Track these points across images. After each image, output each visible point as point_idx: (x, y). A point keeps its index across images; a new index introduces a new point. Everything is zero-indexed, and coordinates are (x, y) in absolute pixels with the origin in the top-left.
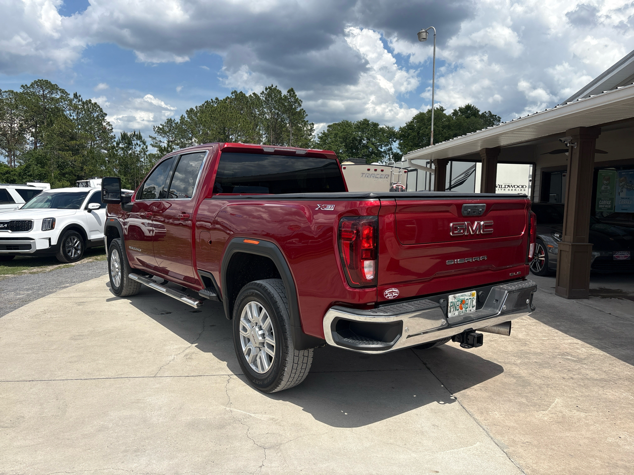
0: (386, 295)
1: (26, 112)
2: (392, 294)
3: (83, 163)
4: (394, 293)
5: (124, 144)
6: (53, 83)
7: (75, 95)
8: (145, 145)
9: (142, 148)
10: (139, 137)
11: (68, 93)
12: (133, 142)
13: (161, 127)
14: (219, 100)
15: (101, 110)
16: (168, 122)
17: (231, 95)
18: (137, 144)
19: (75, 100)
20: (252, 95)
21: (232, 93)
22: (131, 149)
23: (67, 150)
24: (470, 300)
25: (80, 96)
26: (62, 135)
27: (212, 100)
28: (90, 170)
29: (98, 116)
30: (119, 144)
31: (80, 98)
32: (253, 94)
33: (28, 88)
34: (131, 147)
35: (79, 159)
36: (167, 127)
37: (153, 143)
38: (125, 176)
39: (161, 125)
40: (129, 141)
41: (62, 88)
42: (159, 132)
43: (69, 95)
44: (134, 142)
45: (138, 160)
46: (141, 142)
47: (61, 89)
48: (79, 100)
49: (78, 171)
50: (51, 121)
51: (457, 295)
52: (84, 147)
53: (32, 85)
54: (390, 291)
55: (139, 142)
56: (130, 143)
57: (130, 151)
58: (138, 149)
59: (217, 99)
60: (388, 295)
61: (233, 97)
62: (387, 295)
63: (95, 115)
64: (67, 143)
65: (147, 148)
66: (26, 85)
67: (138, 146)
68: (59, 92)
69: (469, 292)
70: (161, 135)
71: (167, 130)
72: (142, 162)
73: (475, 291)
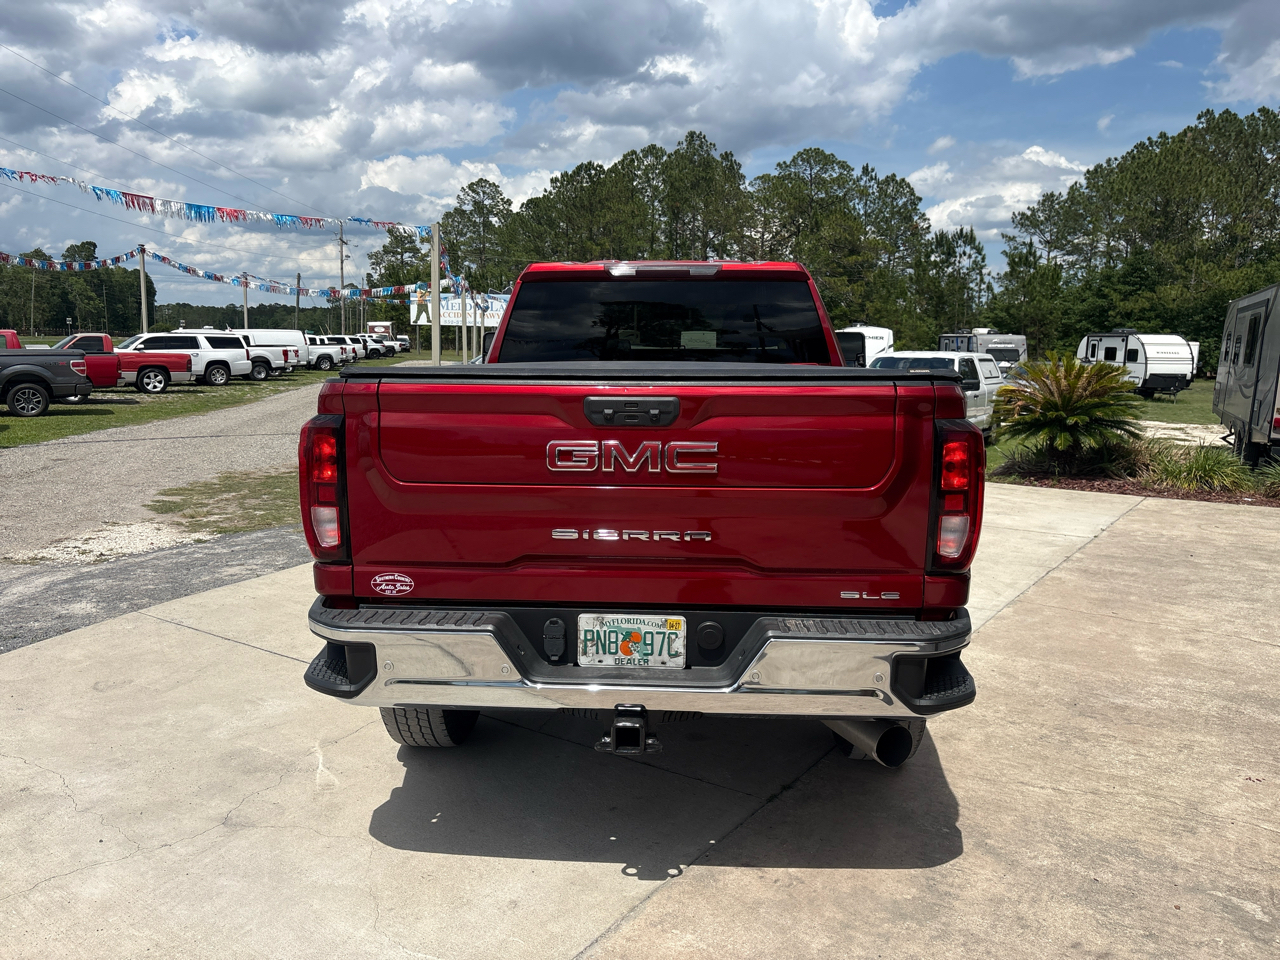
0: (376, 585)
1: (782, 211)
2: (395, 585)
3: (867, 296)
4: (398, 584)
5: (939, 256)
6: (827, 152)
7: (866, 170)
8: (980, 254)
9: (974, 262)
10: (969, 239)
11: (852, 167)
12: (957, 250)
13: (1029, 213)
14: (1168, 138)
15: (912, 192)
16: (1044, 201)
17: (1197, 122)
18: (965, 253)
19: (865, 179)
20: (1257, 115)
21: (1199, 118)
22: (951, 264)
23: (841, 275)
24: (658, 639)
25: (873, 170)
26: (835, 246)
27: (1149, 139)
28: (876, 309)
29: (905, 204)
30: (930, 257)
31: (873, 174)
32: (1259, 111)
33: (787, 166)
34: (952, 260)
35: (860, 288)
36: (1043, 211)
37: (1008, 250)
38: (936, 318)
39: (1029, 208)
40: (949, 248)
41: (842, 160)
42: (1022, 225)
43: (853, 170)
44: (959, 250)
45: (964, 286)
46: (972, 248)
47: (840, 162)
48: (871, 176)
49: (856, 311)
50: (817, 223)
51: (609, 617)
52: (873, 266)
53: (793, 160)
54: (387, 578)
55: (968, 250)
56: (951, 253)
57: (950, 270)
58: (966, 262)
59: (1163, 135)
60: (383, 587)
61: (1201, 126)
62: (381, 585)
63: (900, 203)
64: (845, 261)
65: (983, 261)
66: (785, 163)
67: (965, 258)
68: (836, 168)
69: (663, 617)
70: (1026, 230)
71: (1042, 218)
72: (972, 289)
73: (682, 618)
